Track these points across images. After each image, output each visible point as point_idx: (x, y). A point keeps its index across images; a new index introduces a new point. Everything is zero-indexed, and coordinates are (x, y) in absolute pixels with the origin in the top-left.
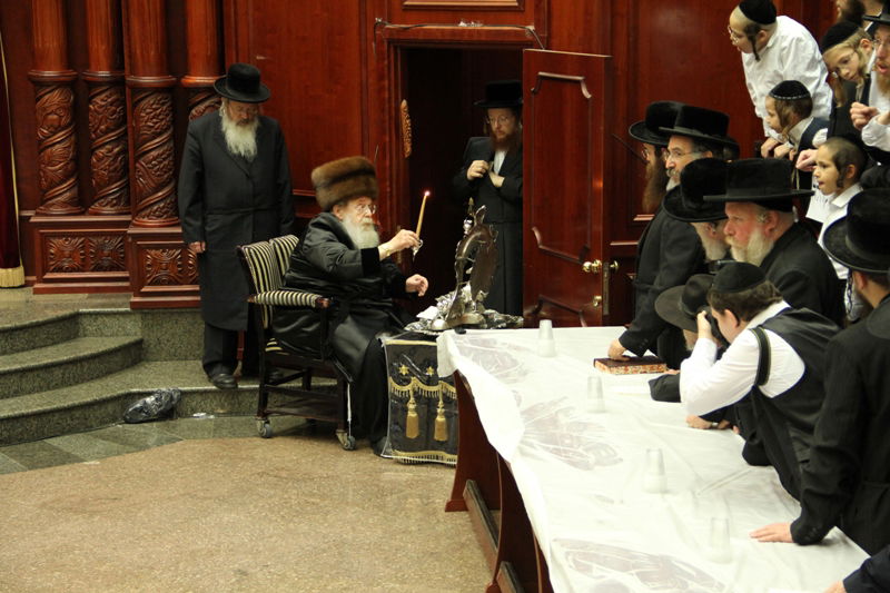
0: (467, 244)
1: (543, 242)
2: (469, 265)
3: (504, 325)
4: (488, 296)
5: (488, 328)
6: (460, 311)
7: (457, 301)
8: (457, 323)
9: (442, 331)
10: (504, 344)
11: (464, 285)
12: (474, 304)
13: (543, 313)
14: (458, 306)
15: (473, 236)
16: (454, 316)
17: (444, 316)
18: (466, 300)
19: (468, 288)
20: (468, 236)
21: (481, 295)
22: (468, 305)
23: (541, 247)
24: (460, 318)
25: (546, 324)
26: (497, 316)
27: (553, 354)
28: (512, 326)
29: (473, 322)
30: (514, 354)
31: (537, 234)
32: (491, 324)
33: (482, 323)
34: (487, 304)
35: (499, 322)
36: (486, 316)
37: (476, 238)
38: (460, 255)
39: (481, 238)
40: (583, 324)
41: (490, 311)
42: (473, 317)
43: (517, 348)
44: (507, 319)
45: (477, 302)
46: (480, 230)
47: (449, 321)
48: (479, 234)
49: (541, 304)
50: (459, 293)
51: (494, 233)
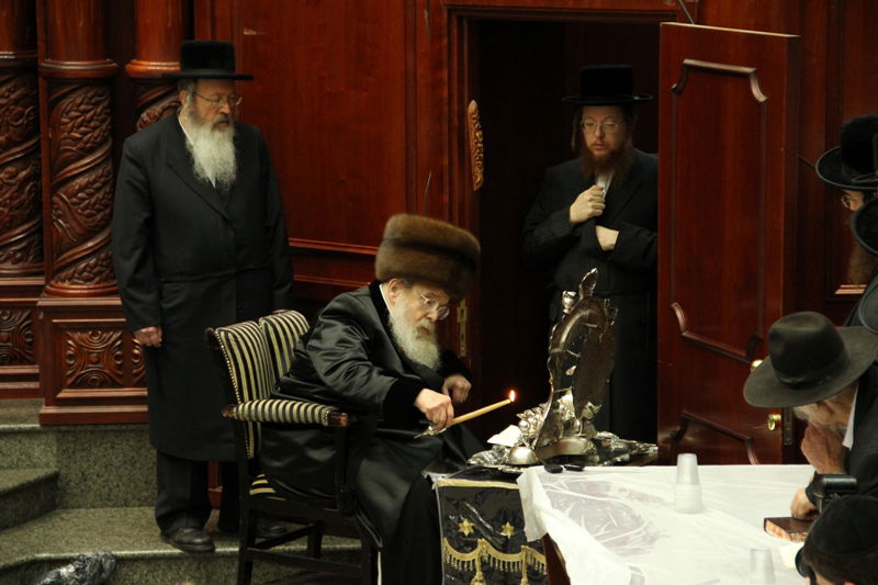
0: (568, 328)
1: (690, 325)
2: (570, 361)
3: (626, 457)
4: (601, 411)
5: (601, 462)
6: (556, 434)
7: (551, 418)
8: (550, 454)
9: (526, 466)
10: (621, 490)
11: (563, 394)
12: (578, 423)
13: (689, 438)
14: (552, 426)
15: (577, 317)
16: (546, 442)
17: (531, 441)
18: (567, 417)
19: (568, 398)
20: (569, 317)
21: (590, 408)
22: (569, 425)
23: (684, 334)
24: (556, 445)
25: (687, 460)
26: (616, 443)
27: (698, 508)
28: (639, 460)
29: (577, 452)
30: (638, 508)
31: (679, 314)
32: (607, 457)
33: (590, 453)
34: (600, 422)
35: (619, 452)
36: (597, 442)
37: (582, 319)
38: (557, 345)
39: (591, 319)
40: (752, 459)
41: (604, 434)
42: (577, 444)
43: (643, 498)
44: (631, 447)
45: (584, 420)
46: (589, 307)
47: (538, 450)
48: (586, 313)
49: (685, 424)
50: (555, 406)
51: (611, 311)
